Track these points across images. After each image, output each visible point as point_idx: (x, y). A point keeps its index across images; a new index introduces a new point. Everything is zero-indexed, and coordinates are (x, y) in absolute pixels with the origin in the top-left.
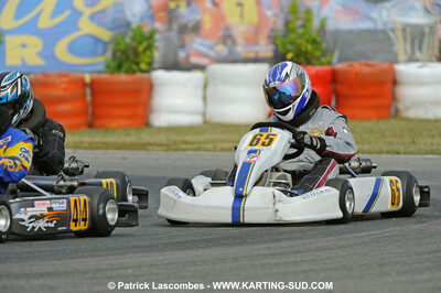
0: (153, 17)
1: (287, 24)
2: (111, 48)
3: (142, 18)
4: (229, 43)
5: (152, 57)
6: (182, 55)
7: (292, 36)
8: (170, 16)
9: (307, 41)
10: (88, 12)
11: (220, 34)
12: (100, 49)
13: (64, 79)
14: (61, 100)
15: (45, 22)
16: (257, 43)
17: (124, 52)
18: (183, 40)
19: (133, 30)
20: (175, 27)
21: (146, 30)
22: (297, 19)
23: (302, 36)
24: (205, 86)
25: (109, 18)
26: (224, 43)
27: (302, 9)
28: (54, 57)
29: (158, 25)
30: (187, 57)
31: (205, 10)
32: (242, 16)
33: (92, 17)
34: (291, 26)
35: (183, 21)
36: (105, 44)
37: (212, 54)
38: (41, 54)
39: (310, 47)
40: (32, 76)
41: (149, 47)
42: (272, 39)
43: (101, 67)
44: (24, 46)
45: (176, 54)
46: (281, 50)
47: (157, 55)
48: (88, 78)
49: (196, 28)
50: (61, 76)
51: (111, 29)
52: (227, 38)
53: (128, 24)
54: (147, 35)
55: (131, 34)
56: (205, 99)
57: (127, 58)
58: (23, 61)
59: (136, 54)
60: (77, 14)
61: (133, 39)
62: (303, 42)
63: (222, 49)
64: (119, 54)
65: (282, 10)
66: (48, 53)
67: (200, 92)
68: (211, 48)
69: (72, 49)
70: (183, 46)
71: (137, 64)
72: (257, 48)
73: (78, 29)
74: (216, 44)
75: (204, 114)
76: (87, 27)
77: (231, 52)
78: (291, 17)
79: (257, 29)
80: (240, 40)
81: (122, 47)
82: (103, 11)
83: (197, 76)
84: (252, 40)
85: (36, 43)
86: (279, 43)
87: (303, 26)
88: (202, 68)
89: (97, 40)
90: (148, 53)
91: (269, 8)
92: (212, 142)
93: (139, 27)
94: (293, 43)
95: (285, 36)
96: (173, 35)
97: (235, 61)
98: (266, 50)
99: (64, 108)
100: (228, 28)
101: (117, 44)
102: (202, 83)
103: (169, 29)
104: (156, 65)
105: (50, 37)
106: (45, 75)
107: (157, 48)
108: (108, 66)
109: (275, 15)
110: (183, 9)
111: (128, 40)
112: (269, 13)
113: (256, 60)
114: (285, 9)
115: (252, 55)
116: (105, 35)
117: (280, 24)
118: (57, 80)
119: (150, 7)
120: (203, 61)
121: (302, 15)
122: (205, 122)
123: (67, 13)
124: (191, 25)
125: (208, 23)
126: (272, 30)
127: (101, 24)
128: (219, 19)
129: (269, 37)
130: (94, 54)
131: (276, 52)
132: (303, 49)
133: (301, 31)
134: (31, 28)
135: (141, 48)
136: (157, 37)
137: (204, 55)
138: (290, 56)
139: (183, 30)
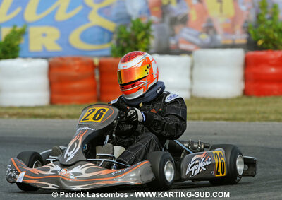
0: (149, 12)
1: (258, 16)
2: (115, 36)
3: (140, 13)
4: (211, 32)
5: (148, 44)
6: (173, 42)
7: (262, 27)
8: (164, 10)
9: (274, 31)
10: (96, 7)
11: (204, 25)
12: (106, 37)
13: (77, 62)
14: (75, 79)
15: (61, 16)
16: (234, 33)
17: (126, 40)
18: (173, 30)
19: (133, 22)
20: (167, 19)
21: (144, 22)
22: (267, 13)
23: (270, 26)
24: (192, 68)
25: (113, 12)
26: (207, 32)
27: (270, 5)
28: (69, 44)
29: (154, 18)
30: (177, 44)
31: (191, 6)
32: (221, 10)
33: (100, 12)
34: (261, 18)
35: (174, 15)
36: (111, 34)
37: (197, 41)
38: (59, 42)
39: (276, 35)
40: (51, 60)
41: (146, 36)
42: (246, 29)
43: (107, 53)
44: (44, 35)
45: (168, 43)
46: (253, 37)
47: (153, 42)
48: (96, 61)
49: (184, 20)
50: (74, 59)
51: (116, 21)
52: (210, 28)
53: (129, 18)
54: (145, 26)
55: (131, 25)
56: (191, 78)
57: (129, 45)
58: (44, 48)
59: (136, 41)
60: (87, 9)
61: (133, 29)
62: (271, 31)
63: (205, 38)
64: (122, 42)
65: (254, 6)
66: (63, 41)
67: (187, 72)
68: (197, 36)
69: (84, 38)
70: (173, 35)
72: (234, 37)
73: (88, 21)
74: (201, 33)
75: (191, 90)
76: (95, 20)
77: (213, 39)
78: (261, 11)
79: (234, 21)
80: (220, 30)
81: (124, 36)
82: (109, 7)
83: (185, 59)
84: (230, 30)
85: (54, 33)
86: (251, 32)
87: (271, 18)
88: (189, 53)
89: (104, 30)
90: (145, 41)
91: (243, 4)
92: (198, 113)
93: (138, 20)
94: (262, 32)
95: (256, 26)
96: (166, 26)
97: (215, 47)
98: (241, 38)
99: (77, 85)
100: (210, 21)
101: (121, 33)
102: (189, 65)
103: (162, 21)
104: (152, 50)
105: (65, 28)
106: (62, 59)
107: (153, 37)
108: (113, 51)
109: (249, 10)
110: (174, 6)
111: (129, 30)
112: (243, 8)
113: (233, 46)
114: (257, 5)
115: (229, 42)
116: (111, 26)
117: (252, 17)
118: (72, 63)
119: (147, 3)
120: (190, 47)
121: (270, 10)
122: (192, 97)
123: (80, 8)
124: (180, 18)
125: (194, 17)
126: (246, 22)
127: (107, 17)
128: (203, 12)
129: (244, 27)
130: (101, 41)
131: (249, 39)
132: (271, 36)
133: (269, 22)
134: (51, 21)
135: (140, 37)
136: (153, 27)
137: (191, 43)
138: (260, 43)
139: (174, 22)
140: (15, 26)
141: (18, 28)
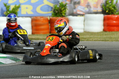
4: (89, 7)
6: (75, 11)
7: (107, 5)
11: (86, 5)
12: (50, 9)
18: (75, 6)
19: (60, 4)
20: (73, 3)
21: (64, 3)
26: (87, 8)
28: (36, 12)
29: (67, 2)
34: (107, 2)
35: (75, 1)
36: (52, 8)
37: (84, 11)
38: (32, 11)
39: (113, 9)
43: (51, 15)
44: (27, 8)
45: (73, 11)
46: (104, 10)
47: (67, 11)
49: (79, 3)
51: (53, 3)
52: (88, 6)
53: (58, 2)
54: (64, 5)
57: (58, 12)
58: (27, 13)
59: (61, 11)
61: (60, 6)
62: (111, 7)
63: (87, 10)
64: (56, 11)
66: (34, 10)
68: (84, 9)
69: (41, 9)
70: (75, 8)
71: (61, 14)
72: (97, 9)
73: (43, 3)
74: (85, 8)
75: (84, 29)
76: (46, 2)
77: (89, 10)
79: (97, 3)
80: (92, 6)
81: (57, 9)
84: (96, 7)
85: (30, 7)
86: (103, 7)
87: (111, 2)
89: (49, 6)
90: (65, 10)
93: (62, 3)
94: (108, 8)
95: (105, 6)
96: (72, 5)
97: (91, 13)
98: (100, 10)
100: (88, 3)
101: (55, 8)
103: (71, 3)
104: (67, 14)
105: (35, 5)
107: (67, 9)
111: (58, 6)
113: (96, 13)
115: (96, 11)
116: (52, 5)
117: (104, 2)
120: (82, 13)
122: (84, 32)
124: (77, 2)
126: (102, 4)
127: (50, 2)
129: (101, 6)
130: (48, 11)
132: (111, 9)
133: (110, 4)
134: (29, 3)
135: (62, 9)
136: (67, 5)
137: (82, 11)
138: (107, 11)
139: (75, 3)
140: (16, 5)
141: (17, 6)
